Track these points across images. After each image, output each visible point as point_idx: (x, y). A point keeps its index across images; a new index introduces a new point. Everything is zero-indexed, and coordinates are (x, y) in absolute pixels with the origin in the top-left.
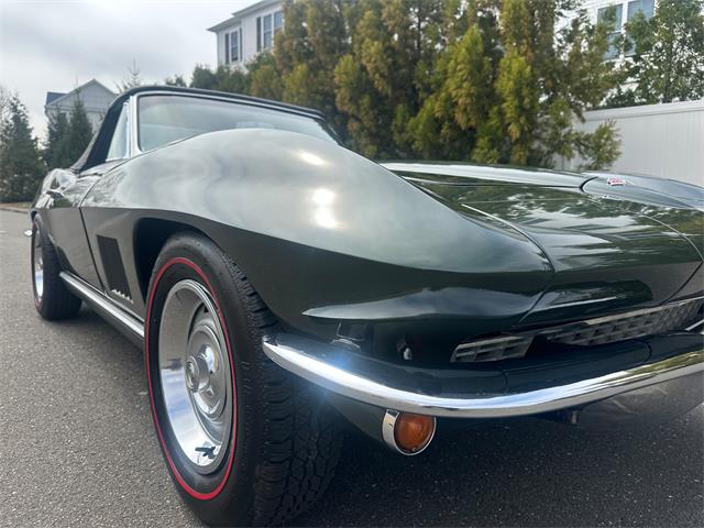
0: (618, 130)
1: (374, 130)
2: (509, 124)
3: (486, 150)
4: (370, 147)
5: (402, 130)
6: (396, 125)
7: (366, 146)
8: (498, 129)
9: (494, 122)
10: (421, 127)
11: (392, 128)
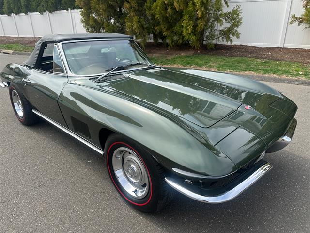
0: (241, 10)
1: (137, 8)
2: (197, 11)
3: (188, 21)
4: (136, 17)
5: (150, 9)
6: (147, 6)
7: (133, 16)
8: (192, 12)
9: (191, 8)
10: (158, 8)
11: (145, 7)
